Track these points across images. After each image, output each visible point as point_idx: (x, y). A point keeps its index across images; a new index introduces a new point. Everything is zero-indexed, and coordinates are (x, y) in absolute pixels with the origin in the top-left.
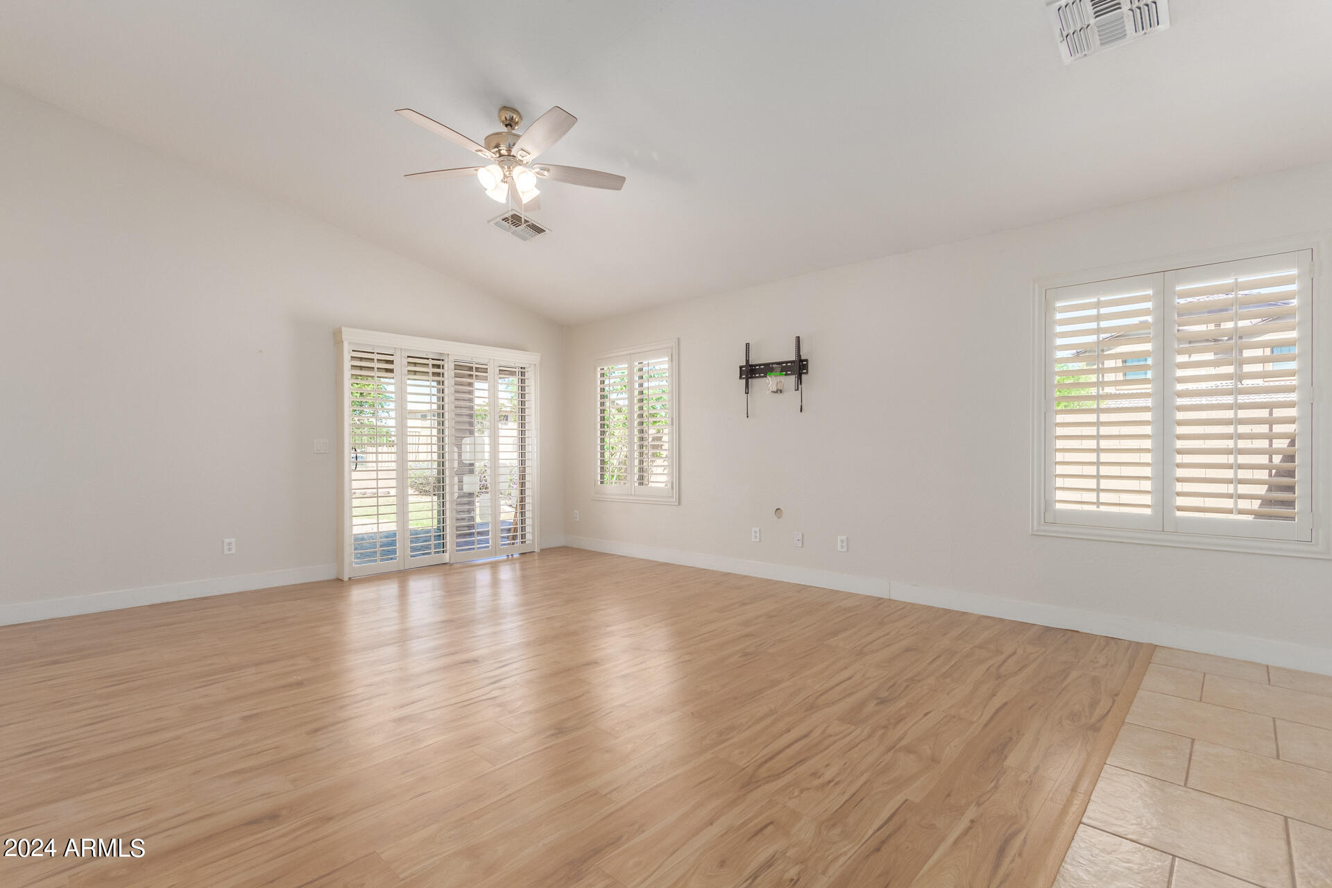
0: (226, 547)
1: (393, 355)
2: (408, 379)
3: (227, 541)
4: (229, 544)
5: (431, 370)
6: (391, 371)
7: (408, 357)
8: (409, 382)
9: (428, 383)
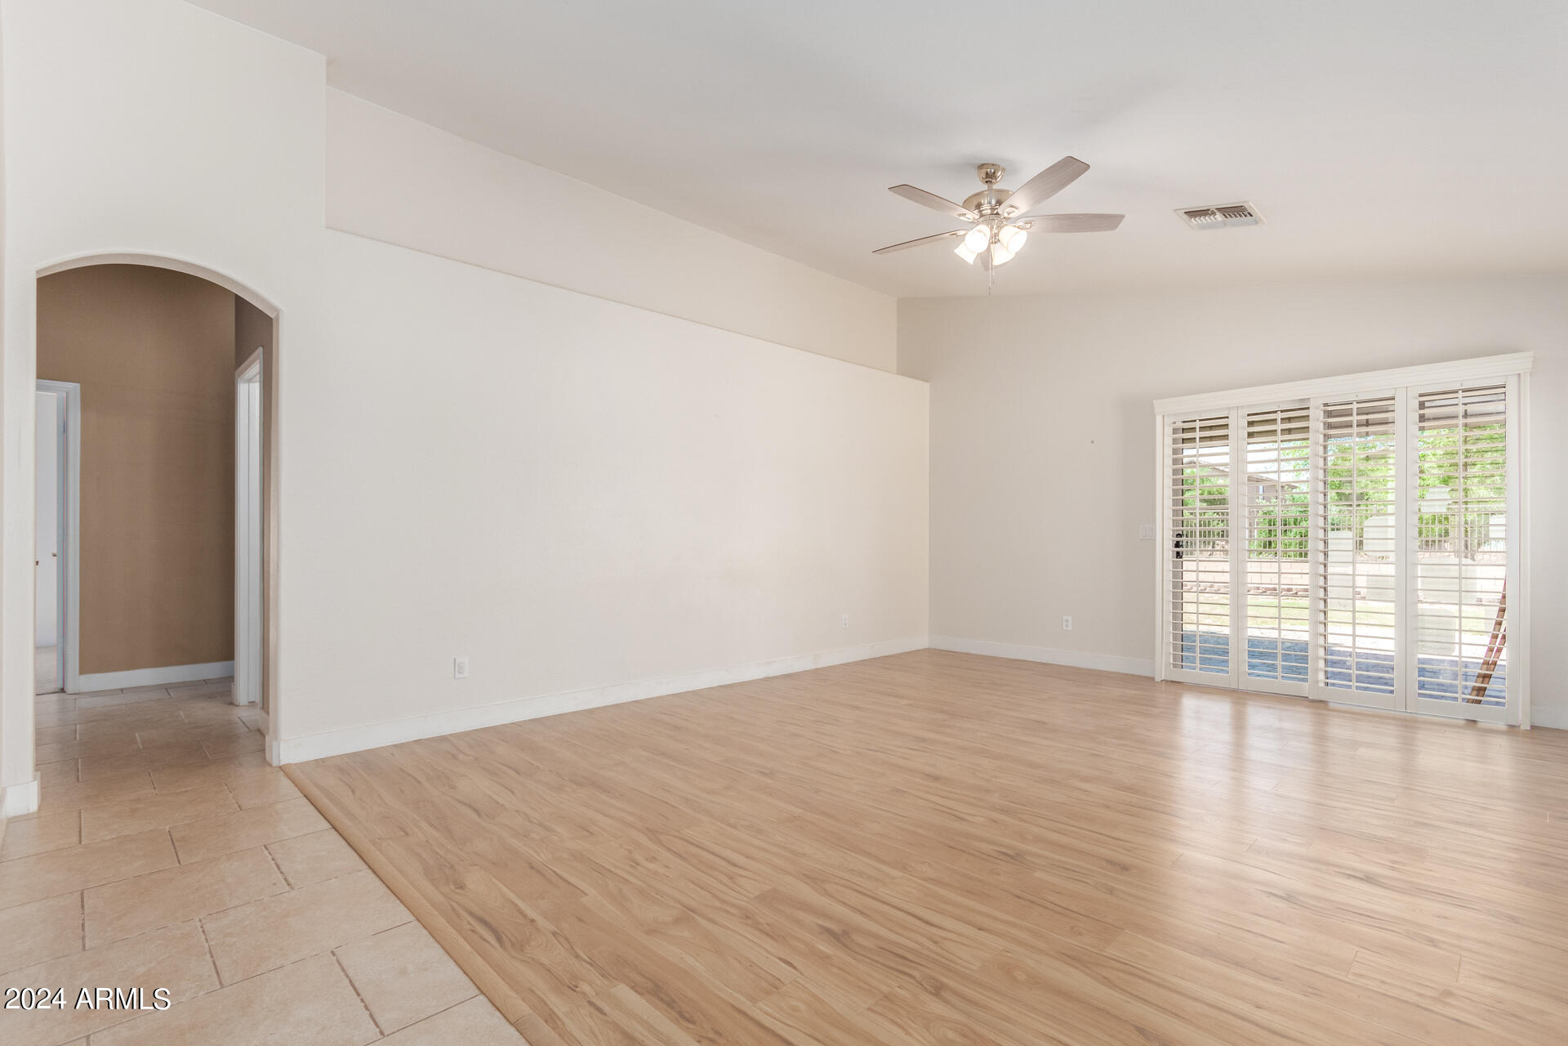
0: (1064, 624)
1: (1228, 417)
2: (1248, 444)
3: (1065, 618)
4: (1067, 621)
5: (1279, 426)
6: (1226, 437)
7: (1249, 415)
8: (1250, 447)
9: (1275, 446)
